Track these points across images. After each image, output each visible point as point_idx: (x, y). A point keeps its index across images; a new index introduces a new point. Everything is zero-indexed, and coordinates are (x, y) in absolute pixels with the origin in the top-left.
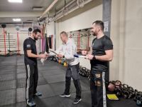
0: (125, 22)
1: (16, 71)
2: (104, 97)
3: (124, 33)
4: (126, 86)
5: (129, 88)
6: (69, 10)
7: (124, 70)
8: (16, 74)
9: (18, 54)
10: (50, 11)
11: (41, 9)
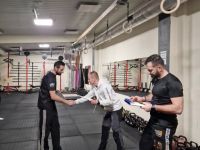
3: (190, 67)
4: (194, 145)
5: (198, 148)
11: (76, 33)
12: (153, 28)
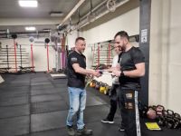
0: (169, 30)
1: (30, 93)
3: (168, 44)
4: (170, 113)
6: (96, 15)
7: (167, 92)
8: (30, 97)
9: (33, 72)
10: (72, 17)
12: (134, 8)
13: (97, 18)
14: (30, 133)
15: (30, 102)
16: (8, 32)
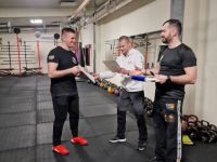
1: (36, 97)
2: (179, 138)
3: (205, 41)
4: (205, 124)
5: (210, 126)
6: (117, 5)
7: (202, 99)
8: (36, 103)
10: (87, 6)
11: (73, 4)
13: (117, 8)
14: (36, 145)
15: (36, 109)
16: (9, 25)
